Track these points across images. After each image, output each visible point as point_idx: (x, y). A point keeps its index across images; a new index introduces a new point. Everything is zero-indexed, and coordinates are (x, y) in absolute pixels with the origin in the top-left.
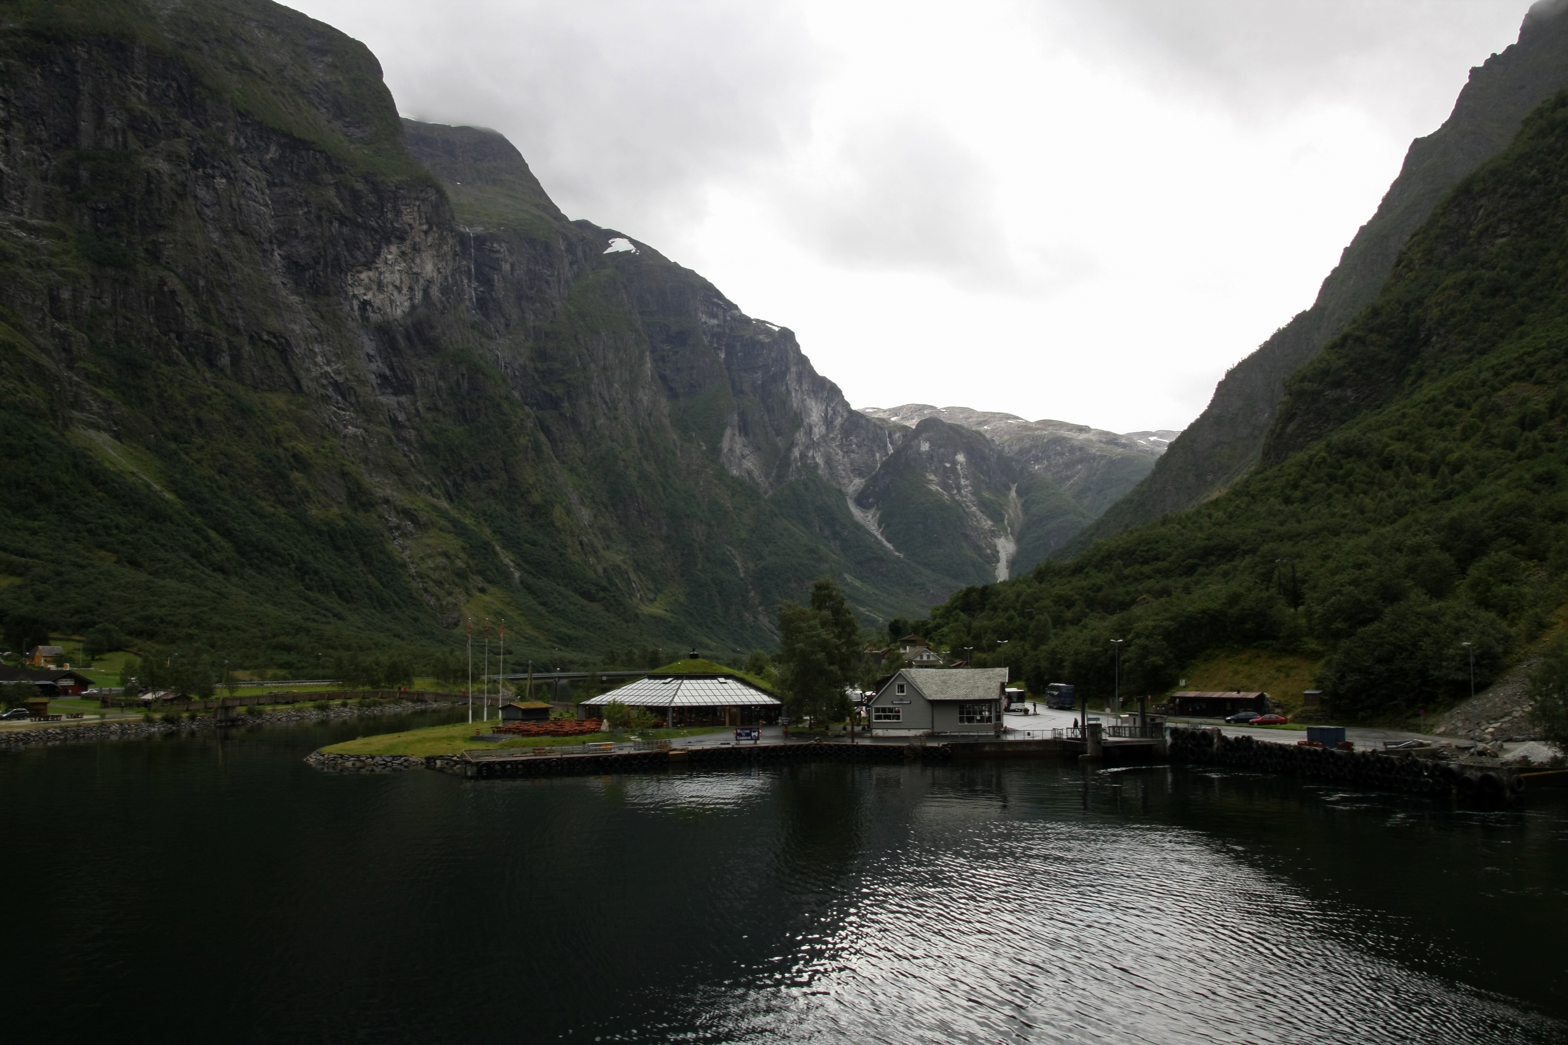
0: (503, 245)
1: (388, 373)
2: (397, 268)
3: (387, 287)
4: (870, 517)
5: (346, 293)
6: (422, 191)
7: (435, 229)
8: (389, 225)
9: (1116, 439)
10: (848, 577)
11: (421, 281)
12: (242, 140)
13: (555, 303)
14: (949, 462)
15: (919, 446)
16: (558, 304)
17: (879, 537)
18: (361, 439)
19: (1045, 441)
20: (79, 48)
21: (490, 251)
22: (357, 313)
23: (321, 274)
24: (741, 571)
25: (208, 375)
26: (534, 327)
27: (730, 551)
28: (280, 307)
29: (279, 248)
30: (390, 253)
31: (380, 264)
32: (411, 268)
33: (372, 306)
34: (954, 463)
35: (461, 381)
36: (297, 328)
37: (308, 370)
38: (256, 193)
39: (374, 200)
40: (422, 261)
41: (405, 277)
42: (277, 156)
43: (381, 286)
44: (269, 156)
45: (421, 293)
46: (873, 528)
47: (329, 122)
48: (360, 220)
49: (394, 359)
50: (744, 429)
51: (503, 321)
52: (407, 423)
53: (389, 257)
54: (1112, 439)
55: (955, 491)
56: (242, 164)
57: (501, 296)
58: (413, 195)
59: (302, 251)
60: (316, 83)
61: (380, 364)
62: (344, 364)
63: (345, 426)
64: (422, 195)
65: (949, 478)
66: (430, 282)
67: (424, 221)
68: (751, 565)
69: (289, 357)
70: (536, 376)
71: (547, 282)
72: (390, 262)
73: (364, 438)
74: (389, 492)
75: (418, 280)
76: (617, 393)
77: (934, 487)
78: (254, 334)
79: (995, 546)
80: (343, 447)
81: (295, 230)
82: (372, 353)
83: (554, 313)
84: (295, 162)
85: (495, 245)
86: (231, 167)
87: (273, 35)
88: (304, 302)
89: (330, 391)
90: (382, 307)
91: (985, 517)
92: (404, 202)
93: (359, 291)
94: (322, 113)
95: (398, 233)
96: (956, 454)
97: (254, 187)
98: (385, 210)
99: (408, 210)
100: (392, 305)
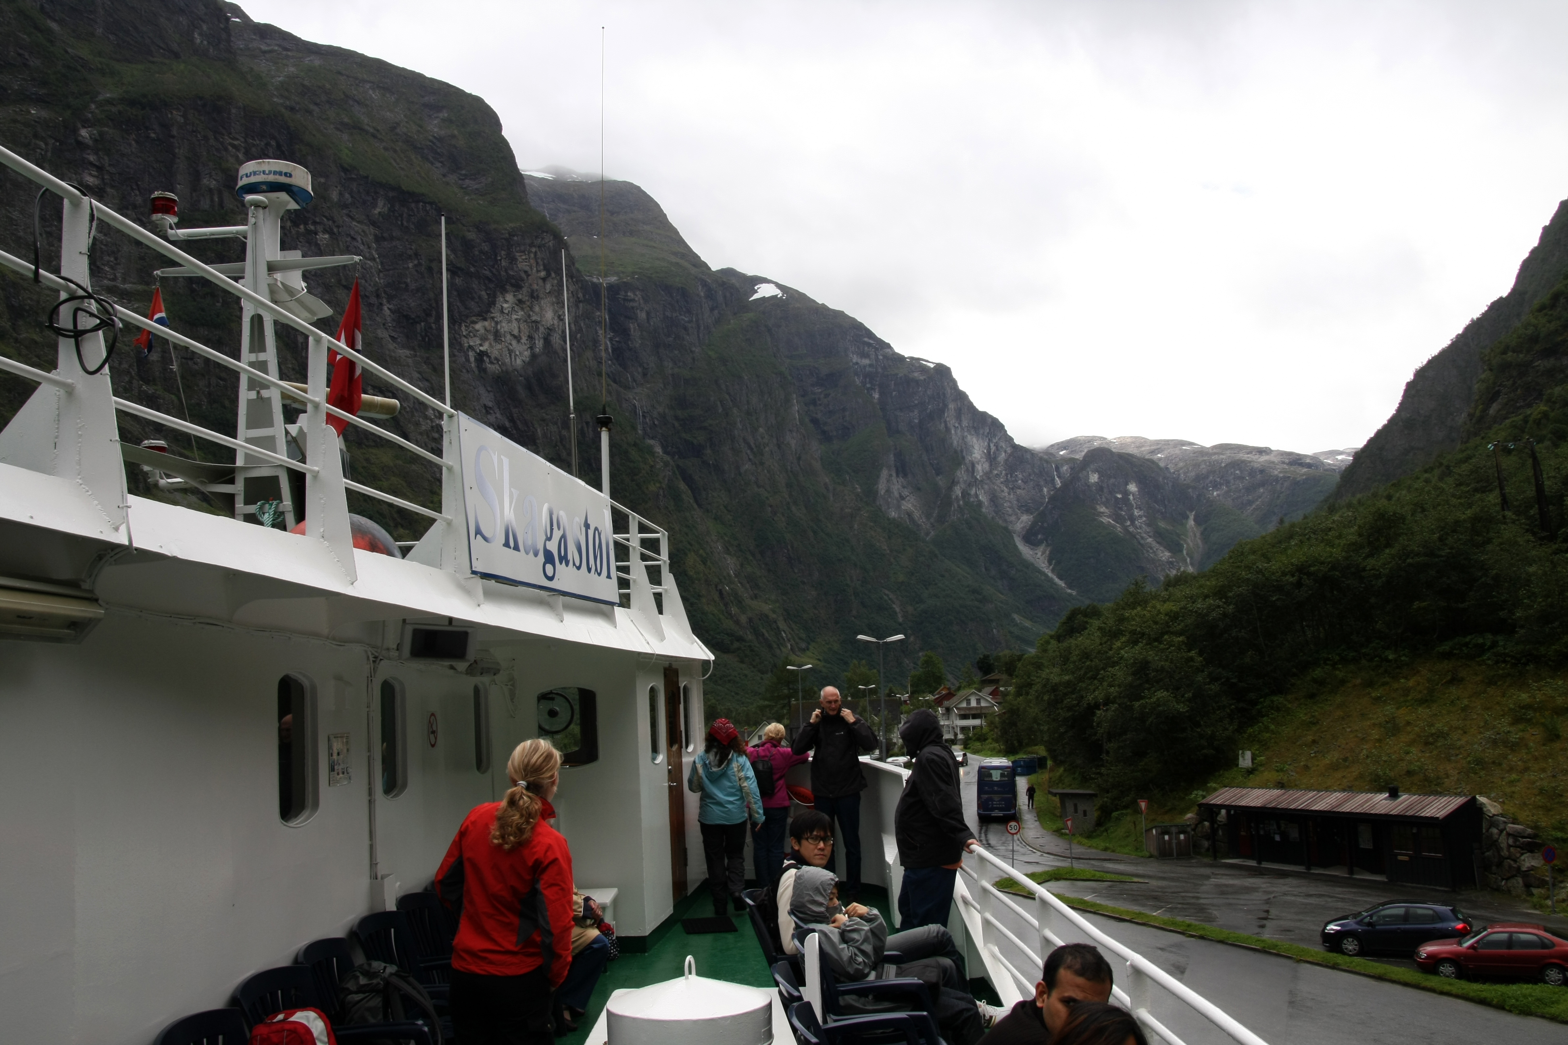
0: (638, 293)
1: (507, 424)
2: (515, 317)
3: (505, 337)
4: (1040, 554)
5: (461, 345)
6: (537, 237)
7: (553, 275)
8: (503, 273)
9: (1300, 459)
10: (1017, 617)
11: (542, 329)
12: (347, 196)
13: (694, 349)
14: (1120, 492)
15: (1088, 477)
16: (697, 350)
17: (1050, 574)
19: (1223, 465)
20: (174, 112)
21: (625, 300)
22: (473, 365)
23: (433, 326)
24: (900, 615)
26: (673, 375)
27: (888, 595)
28: (386, 361)
29: (389, 302)
30: (506, 302)
31: (496, 314)
32: (529, 316)
33: (489, 357)
34: (1126, 493)
35: (586, 429)
37: (417, 424)
38: (362, 247)
39: (486, 249)
40: (541, 309)
41: (523, 326)
42: (386, 210)
43: (497, 336)
44: (377, 211)
45: (542, 341)
46: (1043, 565)
47: (444, 176)
48: (472, 269)
49: (514, 410)
50: (902, 469)
51: (640, 370)
53: (505, 305)
54: (1296, 460)
55: (1128, 523)
56: (346, 219)
57: (637, 345)
58: (528, 241)
59: (413, 304)
60: (431, 138)
61: (498, 415)
64: (538, 242)
65: (1121, 509)
66: (551, 330)
67: (542, 267)
68: (910, 609)
70: (677, 424)
71: (686, 329)
72: (506, 311)
75: (537, 329)
76: (763, 438)
77: (1105, 520)
81: (405, 283)
82: (490, 404)
83: (694, 359)
84: (405, 215)
85: (629, 294)
86: (334, 222)
87: (388, 95)
88: (416, 356)
90: (499, 357)
91: (1162, 548)
92: (518, 248)
93: (474, 342)
94: (437, 167)
95: (513, 281)
96: (1127, 484)
97: (360, 241)
98: (499, 258)
99: (524, 257)
100: (510, 355)
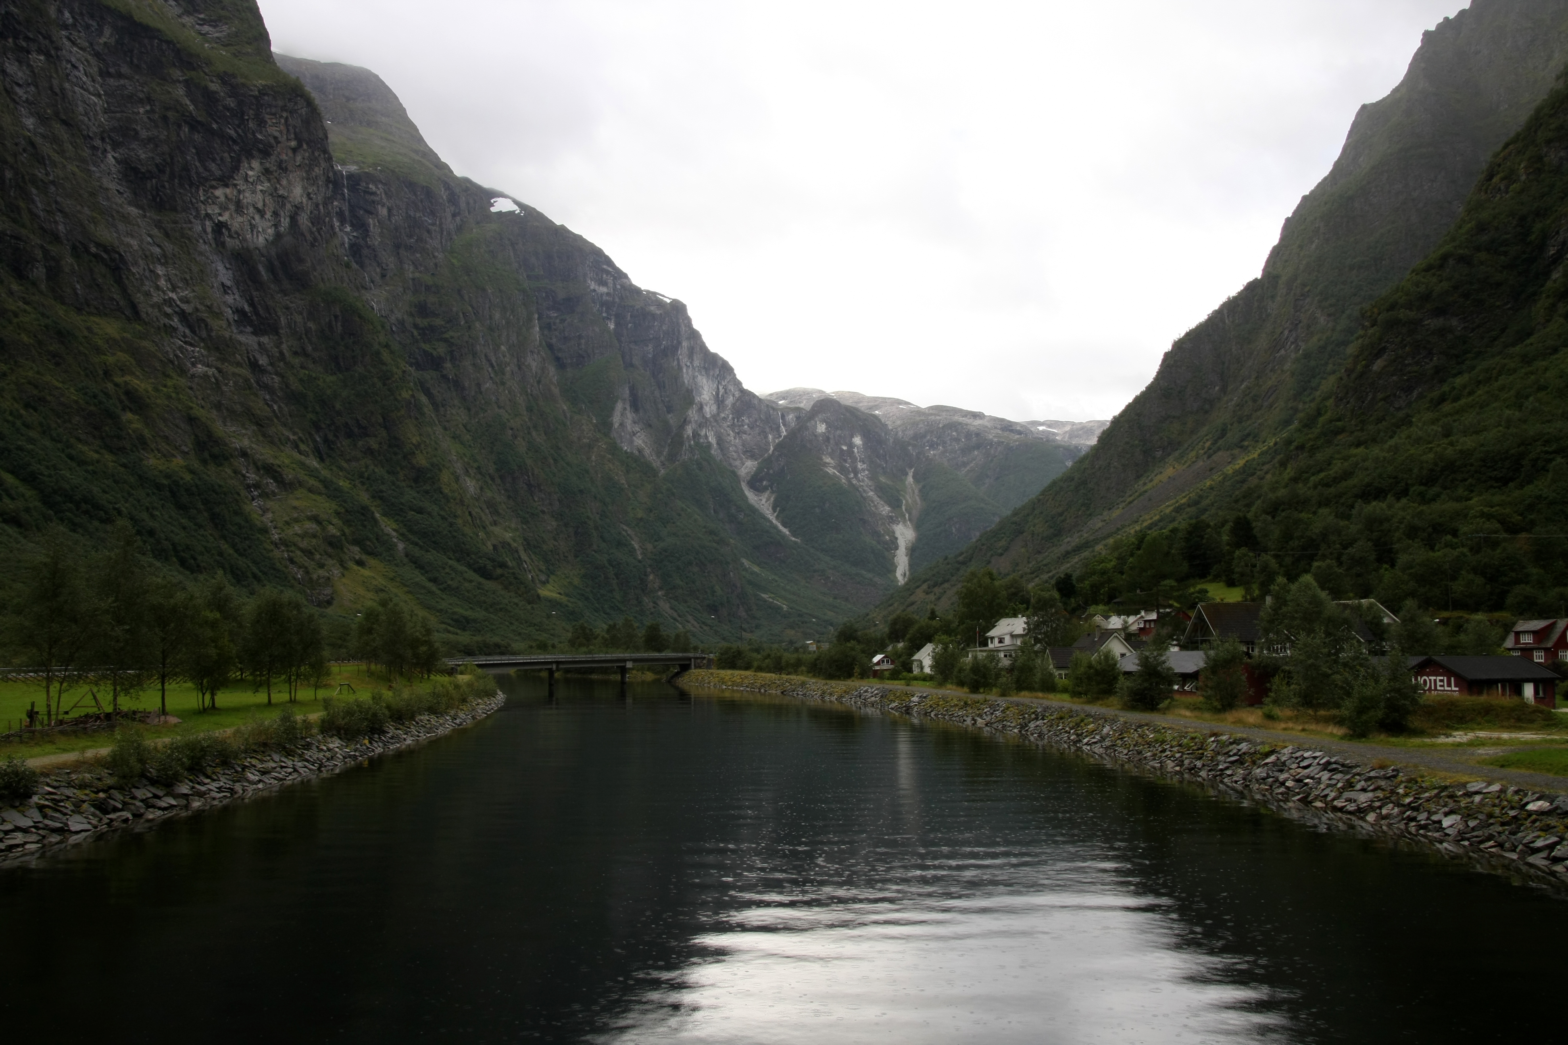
0: (380, 186)
1: (247, 308)
2: (260, 187)
3: (248, 209)
4: (764, 500)
5: (197, 210)
6: (290, 100)
7: (305, 146)
8: (250, 136)
9: (1011, 426)
10: (746, 563)
11: (288, 206)
12: (67, 15)
13: (436, 254)
14: (846, 444)
15: (815, 427)
16: (440, 256)
17: (774, 521)
18: (213, 380)
19: (941, 426)
21: (365, 192)
22: (210, 236)
23: (167, 184)
24: (639, 553)
25: (15, 287)
26: (413, 279)
27: (626, 531)
28: (112, 216)
29: (114, 150)
30: (252, 169)
31: (239, 181)
32: (276, 189)
33: (229, 230)
34: (851, 446)
35: (334, 323)
36: (134, 243)
37: (148, 294)
38: (84, 79)
39: (232, 105)
40: (289, 182)
41: (268, 200)
42: (112, 41)
43: (239, 207)
44: (102, 40)
45: (288, 220)
46: (768, 512)
48: (215, 126)
49: (255, 293)
50: (635, 405)
51: (378, 270)
52: (270, 368)
53: (250, 173)
54: (1007, 426)
55: (852, 475)
56: (67, 43)
57: (376, 243)
58: (280, 103)
59: (143, 156)
61: (237, 297)
62: (194, 291)
63: (194, 365)
64: (290, 105)
65: (845, 461)
66: (298, 208)
67: (293, 136)
68: (649, 547)
69: (124, 277)
70: (415, 333)
71: (429, 231)
72: (251, 180)
73: (216, 379)
74: (246, 442)
75: (284, 205)
76: (504, 356)
77: (831, 471)
78: (78, 244)
79: (894, 532)
80: (191, 388)
81: (135, 129)
82: (228, 283)
83: (436, 265)
84: (135, 52)
85: (371, 186)
86: (52, 43)
88: (145, 216)
89: (176, 322)
90: (240, 232)
91: (882, 502)
92: (268, 110)
93: (213, 210)
94: (171, 6)
95: (261, 146)
96: (852, 437)
97: (83, 72)
98: (246, 117)
99: (274, 121)
100: (252, 231)
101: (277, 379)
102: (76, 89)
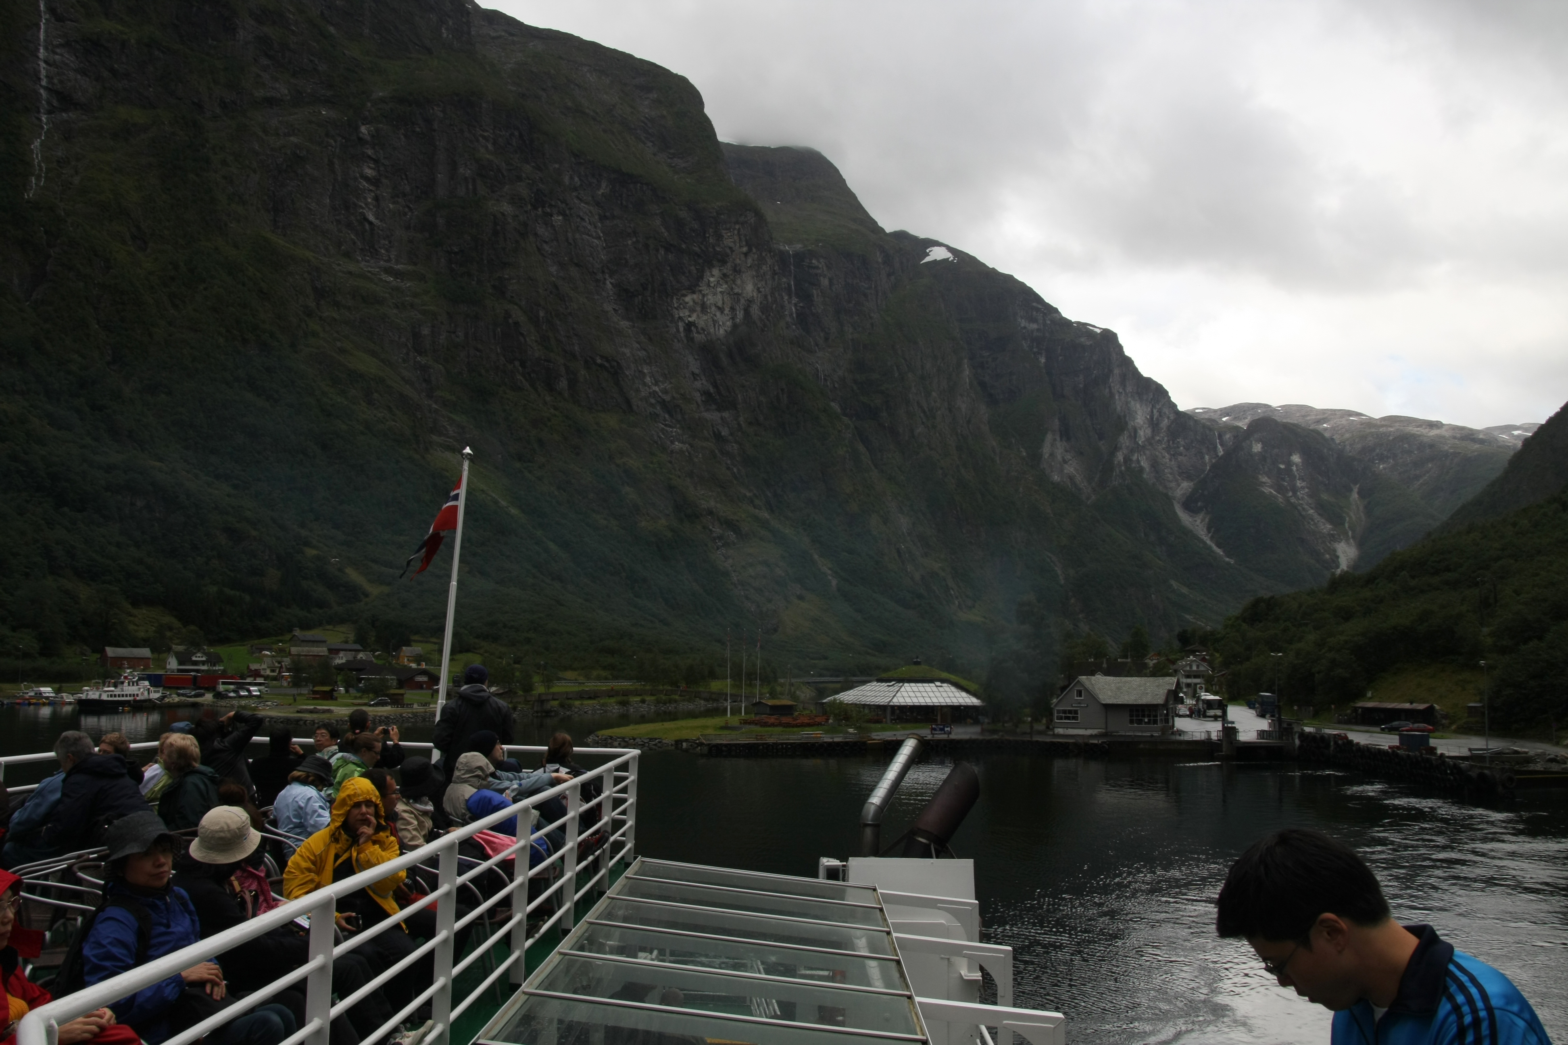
0: (822, 260)
1: (712, 390)
2: (719, 290)
3: (710, 308)
4: (1199, 521)
5: (672, 316)
6: (741, 215)
7: (754, 250)
8: (711, 250)
9: (1472, 434)
10: (1174, 584)
11: (742, 301)
12: (576, 179)
13: (872, 315)
14: (1283, 463)
15: (1251, 447)
16: (876, 316)
17: (1209, 542)
18: (687, 454)
19: (1391, 438)
20: (436, 108)
21: (809, 267)
22: (682, 335)
23: (649, 299)
24: (1061, 578)
25: (548, 399)
26: (853, 340)
27: (1049, 557)
28: (612, 333)
29: (611, 277)
30: (713, 276)
31: (703, 287)
32: (732, 289)
33: (697, 327)
34: (1289, 464)
35: (781, 395)
36: (627, 351)
37: (638, 390)
38: (589, 227)
39: (696, 226)
40: (743, 282)
41: (727, 298)
42: (608, 191)
43: (704, 308)
44: (601, 192)
45: (742, 312)
46: (1202, 533)
47: (655, 155)
48: (684, 246)
49: (717, 377)
50: (1066, 433)
51: (822, 334)
52: (730, 438)
53: (712, 279)
54: (1467, 435)
55: (1290, 494)
56: (576, 201)
57: (820, 311)
58: (733, 219)
59: (632, 279)
60: (643, 118)
61: (704, 382)
62: (671, 383)
63: (672, 442)
64: (742, 219)
65: (1283, 480)
66: (750, 301)
67: (744, 243)
68: (1071, 572)
69: (620, 379)
70: (855, 388)
71: (865, 295)
72: (712, 285)
73: (689, 453)
74: (712, 503)
75: (739, 300)
76: (935, 402)
77: (1267, 490)
78: (588, 358)
79: (1335, 551)
80: (670, 462)
81: (625, 259)
82: (697, 371)
84: (624, 195)
85: (814, 261)
86: (567, 204)
87: (603, 78)
88: (634, 327)
89: (658, 409)
90: (705, 328)
91: (1323, 520)
92: (724, 226)
93: (683, 313)
94: (648, 147)
95: (719, 257)
96: (1291, 455)
97: (588, 222)
98: (707, 235)
99: (729, 234)
100: (714, 325)
101: (736, 446)
102: (584, 236)
